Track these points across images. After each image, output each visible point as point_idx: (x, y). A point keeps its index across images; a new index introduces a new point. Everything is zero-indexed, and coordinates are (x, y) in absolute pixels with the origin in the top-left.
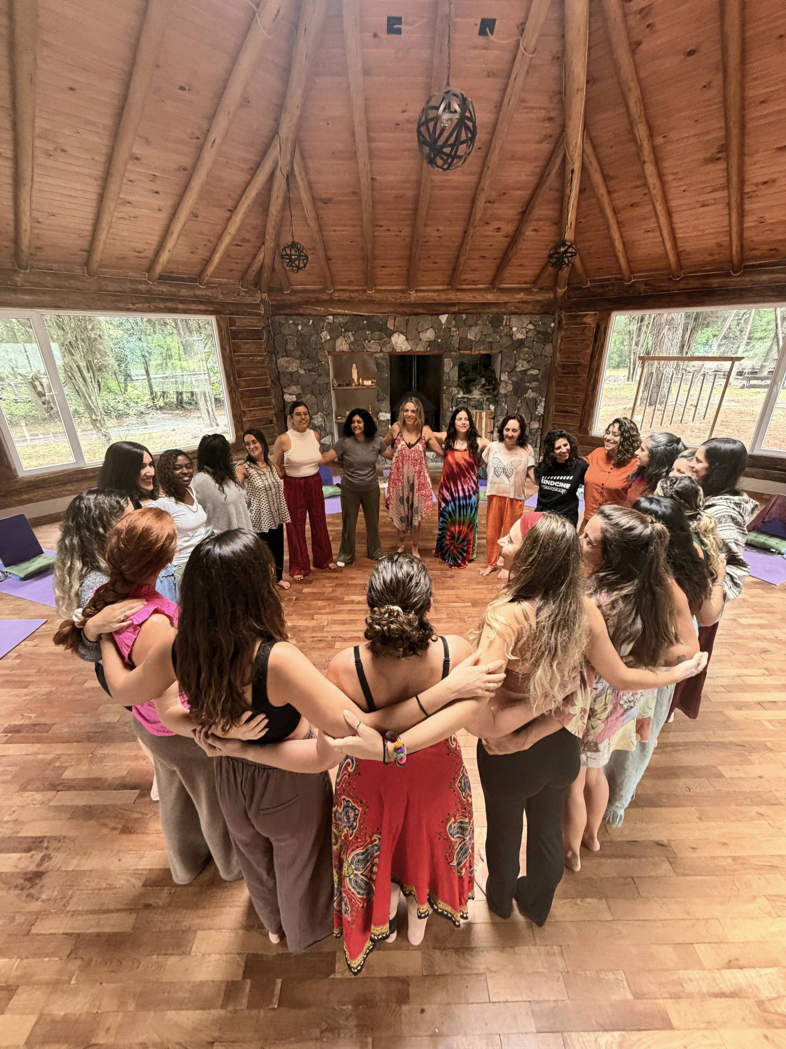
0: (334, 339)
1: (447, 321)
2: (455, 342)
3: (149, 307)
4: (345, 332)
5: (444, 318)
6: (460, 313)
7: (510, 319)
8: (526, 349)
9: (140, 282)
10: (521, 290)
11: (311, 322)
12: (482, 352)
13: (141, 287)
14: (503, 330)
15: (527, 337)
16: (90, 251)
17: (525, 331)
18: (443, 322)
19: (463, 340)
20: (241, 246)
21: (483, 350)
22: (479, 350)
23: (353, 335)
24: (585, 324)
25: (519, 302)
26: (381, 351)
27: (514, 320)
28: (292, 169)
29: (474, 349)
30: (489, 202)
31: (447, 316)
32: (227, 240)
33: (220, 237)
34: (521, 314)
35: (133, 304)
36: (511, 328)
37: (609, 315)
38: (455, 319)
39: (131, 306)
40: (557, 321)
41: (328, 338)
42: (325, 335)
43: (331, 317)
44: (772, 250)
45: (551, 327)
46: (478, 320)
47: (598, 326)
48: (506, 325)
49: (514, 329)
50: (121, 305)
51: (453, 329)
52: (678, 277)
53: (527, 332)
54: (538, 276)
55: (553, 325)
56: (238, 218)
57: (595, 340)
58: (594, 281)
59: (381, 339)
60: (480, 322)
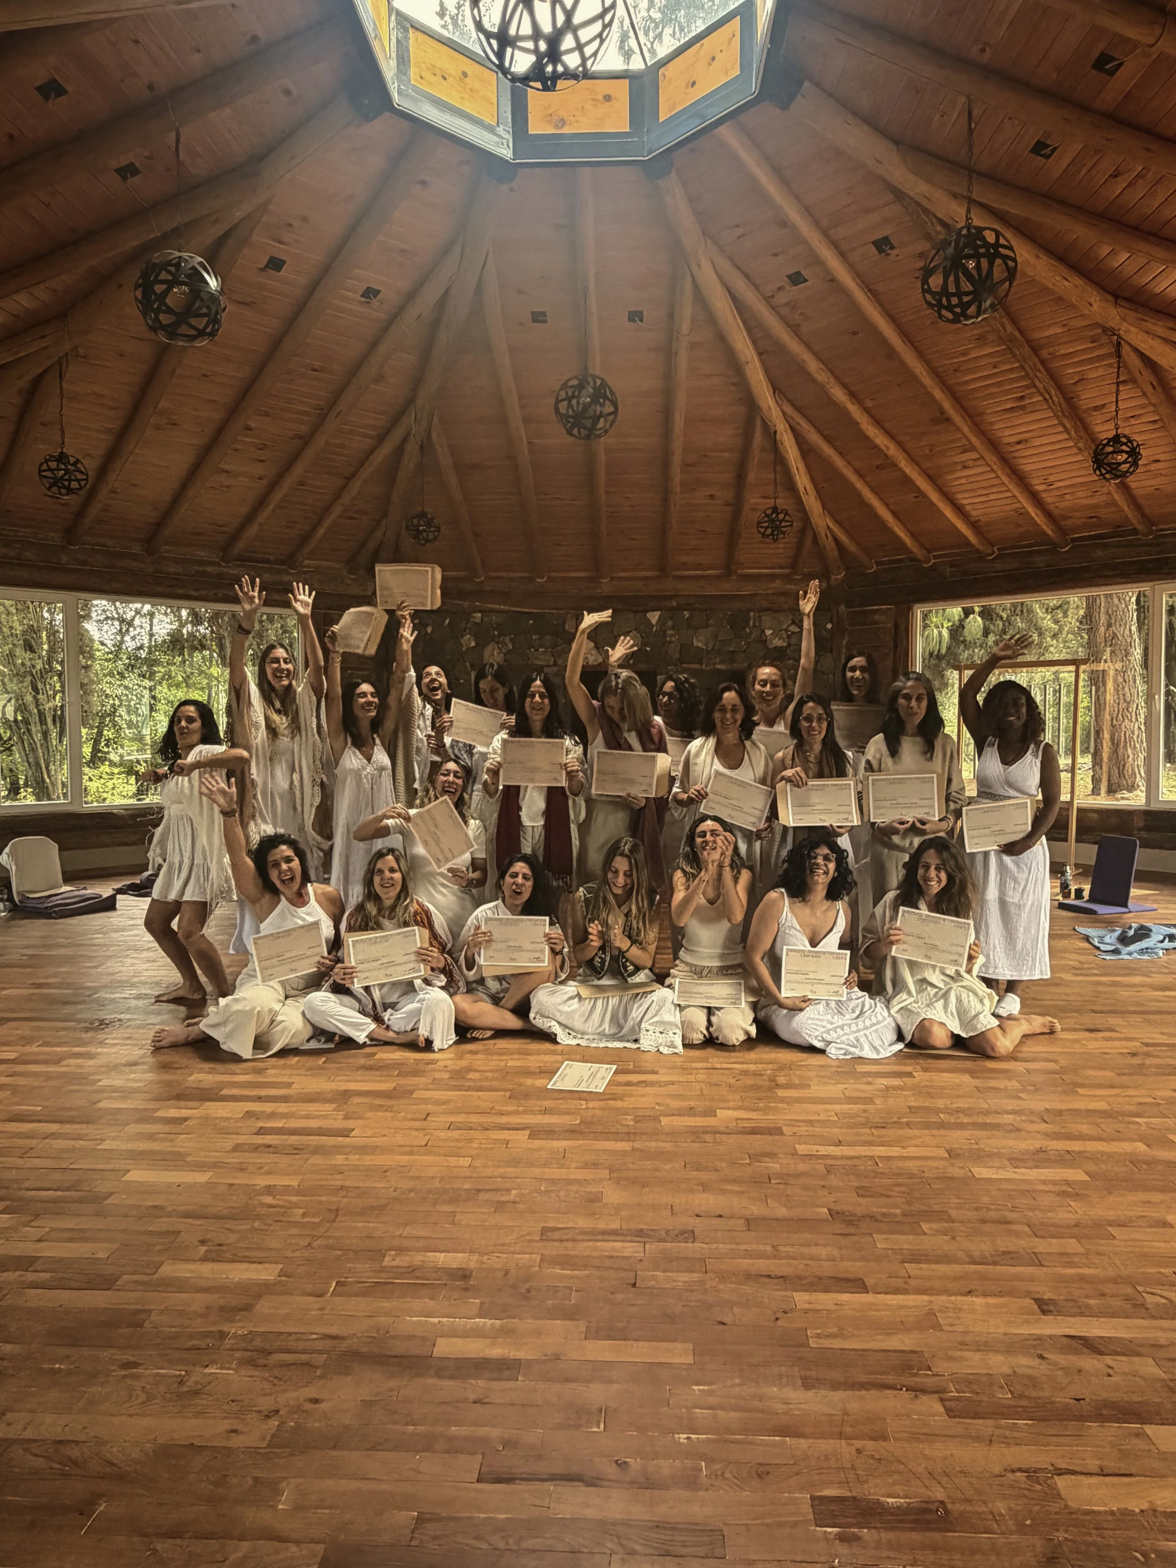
0: (481, 646)
1: (658, 621)
2: (673, 651)
3: (216, 594)
4: (499, 636)
5: (654, 617)
6: (679, 608)
7: (760, 617)
8: (791, 662)
9: (211, 564)
10: (773, 577)
11: (447, 621)
12: (719, 667)
13: (209, 569)
14: (751, 633)
15: (789, 645)
16: (159, 525)
17: (785, 636)
18: (654, 622)
19: (686, 648)
20: (355, 519)
21: (720, 663)
22: (714, 664)
23: (511, 640)
24: (876, 623)
25: (773, 594)
26: (555, 664)
27: (766, 619)
28: (429, 434)
29: (704, 661)
30: (688, 465)
31: (659, 613)
32: (337, 510)
33: (328, 508)
34: (776, 611)
35: (195, 590)
36: (763, 631)
37: (909, 609)
38: (671, 618)
39: (193, 593)
40: (835, 619)
41: (473, 644)
42: (469, 641)
43: (479, 615)
44: (1091, 517)
45: (826, 629)
46: (708, 620)
47: (896, 626)
48: (755, 626)
49: (769, 632)
50: (180, 591)
51: (671, 632)
52: (991, 555)
53: (789, 637)
54: (796, 558)
55: (829, 626)
56: (356, 486)
57: (896, 646)
58: (883, 563)
59: (555, 646)
60: (711, 622)
